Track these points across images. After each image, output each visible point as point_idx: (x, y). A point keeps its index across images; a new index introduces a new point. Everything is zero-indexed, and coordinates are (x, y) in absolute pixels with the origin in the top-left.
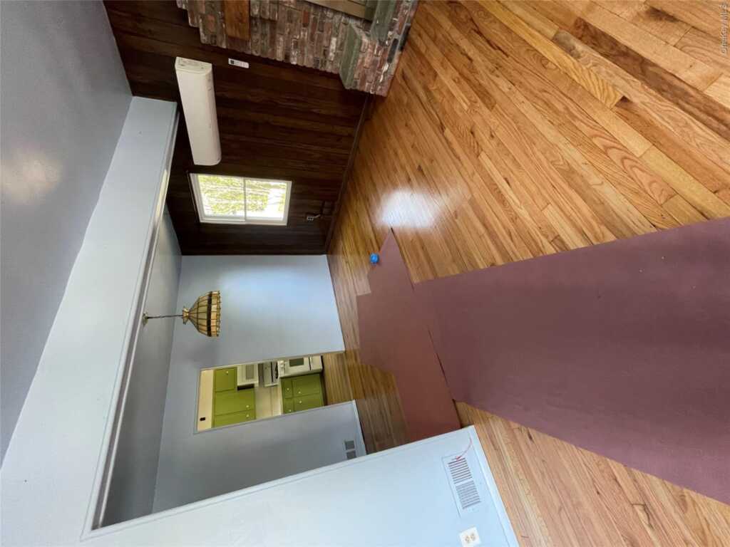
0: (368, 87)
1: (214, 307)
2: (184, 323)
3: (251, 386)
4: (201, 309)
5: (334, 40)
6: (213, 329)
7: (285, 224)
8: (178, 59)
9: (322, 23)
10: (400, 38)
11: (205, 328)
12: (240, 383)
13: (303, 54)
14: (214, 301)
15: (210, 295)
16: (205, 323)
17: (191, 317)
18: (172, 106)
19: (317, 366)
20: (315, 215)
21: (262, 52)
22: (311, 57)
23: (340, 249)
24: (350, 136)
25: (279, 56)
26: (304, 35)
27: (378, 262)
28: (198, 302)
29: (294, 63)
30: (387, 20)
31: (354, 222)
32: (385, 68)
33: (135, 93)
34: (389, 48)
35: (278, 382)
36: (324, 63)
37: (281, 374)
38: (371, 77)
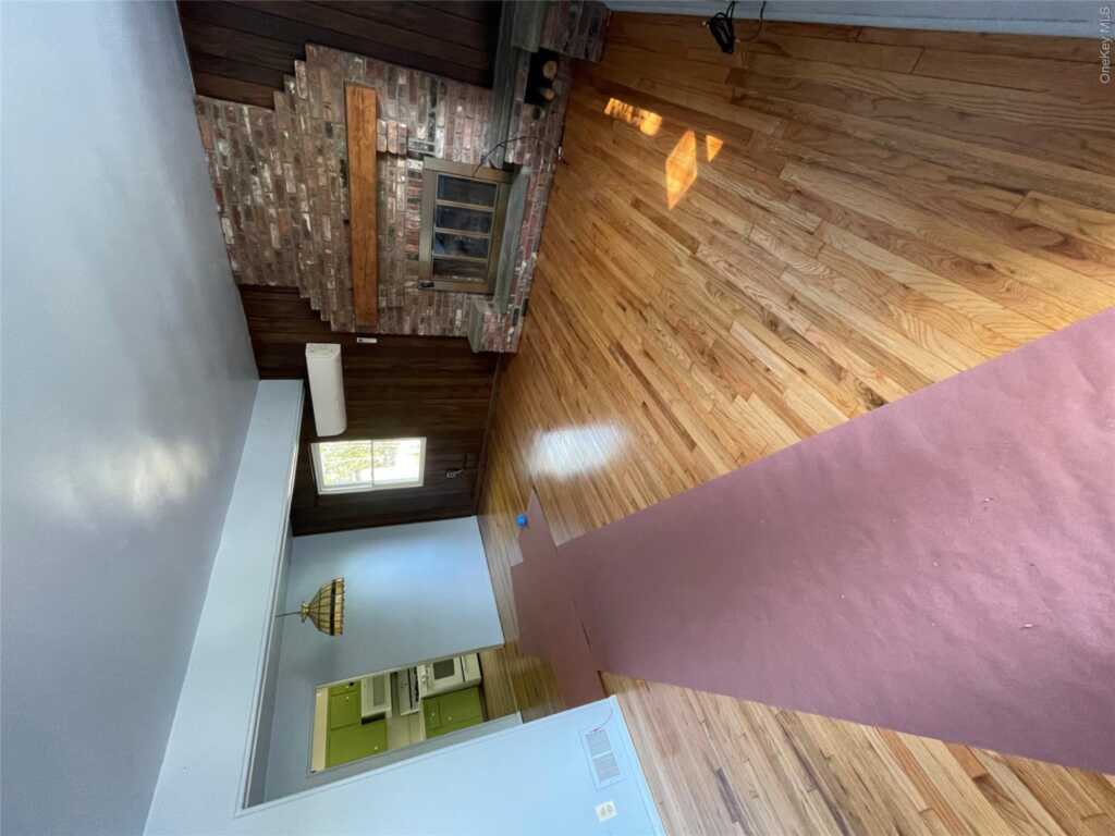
0: (497, 348)
1: (338, 598)
2: (303, 621)
3: (381, 717)
4: (324, 602)
5: (459, 312)
6: (337, 625)
7: (421, 485)
8: (308, 345)
9: (447, 302)
10: (520, 308)
11: (328, 625)
12: (365, 713)
13: (429, 325)
14: (338, 590)
15: (334, 584)
16: (328, 618)
17: (312, 613)
18: (298, 384)
19: (473, 674)
20: (457, 470)
21: (390, 329)
22: (438, 327)
23: (490, 507)
24: (489, 387)
25: (407, 330)
26: (430, 312)
27: (526, 523)
28: (320, 593)
29: (422, 334)
30: (506, 297)
31: (500, 476)
32: (511, 330)
33: (262, 377)
34: (512, 316)
35: (419, 708)
36: (451, 330)
37: (423, 692)
38: (498, 340)
